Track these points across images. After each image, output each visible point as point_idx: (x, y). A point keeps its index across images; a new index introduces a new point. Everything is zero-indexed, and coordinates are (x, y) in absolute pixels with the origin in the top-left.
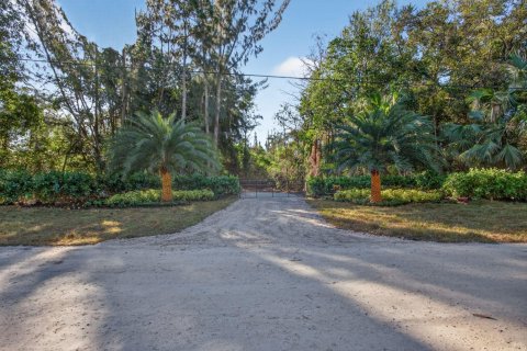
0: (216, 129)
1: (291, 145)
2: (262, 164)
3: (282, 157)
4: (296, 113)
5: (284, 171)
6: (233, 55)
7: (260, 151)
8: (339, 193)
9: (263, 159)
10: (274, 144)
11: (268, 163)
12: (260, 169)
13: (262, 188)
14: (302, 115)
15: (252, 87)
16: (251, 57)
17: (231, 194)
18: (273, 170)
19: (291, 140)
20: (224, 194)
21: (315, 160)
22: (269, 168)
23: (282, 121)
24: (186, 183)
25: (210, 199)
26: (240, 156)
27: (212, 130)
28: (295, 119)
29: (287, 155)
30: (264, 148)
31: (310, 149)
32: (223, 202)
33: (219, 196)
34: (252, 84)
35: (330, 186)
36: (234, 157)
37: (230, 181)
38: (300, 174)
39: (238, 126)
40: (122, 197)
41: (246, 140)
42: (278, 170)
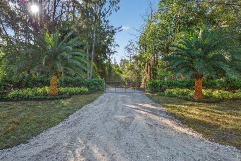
0: (93, 52)
1: (133, 63)
2: (118, 73)
3: (129, 69)
4: (136, 45)
5: (130, 77)
6: (103, 10)
7: (117, 66)
8: (167, 91)
9: (118, 71)
10: (124, 64)
11: (121, 73)
12: (117, 75)
13: (118, 85)
14: (140, 47)
15: (113, 31)
16: (113, 12)
17: (100, 90)
18: (124, 76)
19: (133, 61)
20: (95, 89)
21: (147, 71)
22: (121, 75)
23: (129, 50)
24: (71, 82)
25: (85, 93)
26: (107, 69)
27: (90, 52)
28: (136, 49)
29: (131, 68)
30: (119, 65)
31: (144, 65)
32: (93, 95)
33: (92, 91)
34: (113, 29)
35: (161, 86)
36: (103, 69)
37: (99, 82)
38: (138, 78)
39: (106, 52)
40: (20, 92)
41: (110, 60)
42: (127, 76)
